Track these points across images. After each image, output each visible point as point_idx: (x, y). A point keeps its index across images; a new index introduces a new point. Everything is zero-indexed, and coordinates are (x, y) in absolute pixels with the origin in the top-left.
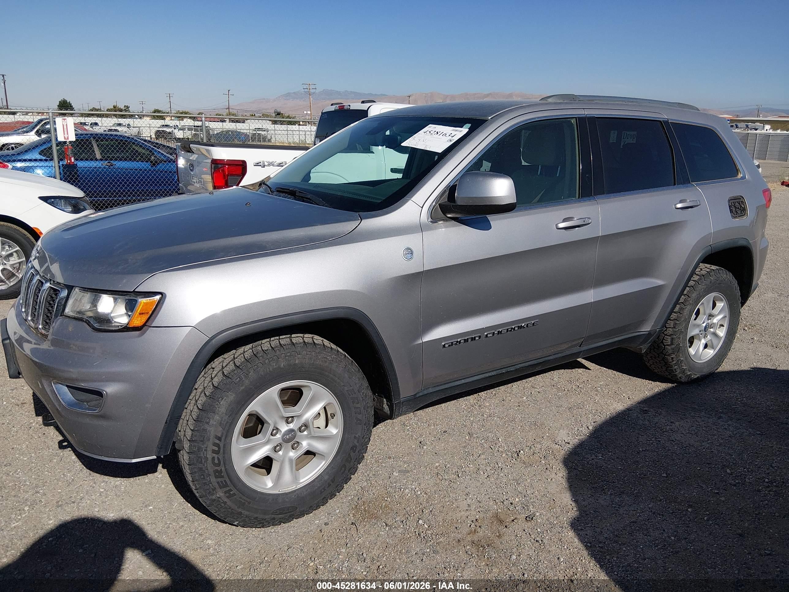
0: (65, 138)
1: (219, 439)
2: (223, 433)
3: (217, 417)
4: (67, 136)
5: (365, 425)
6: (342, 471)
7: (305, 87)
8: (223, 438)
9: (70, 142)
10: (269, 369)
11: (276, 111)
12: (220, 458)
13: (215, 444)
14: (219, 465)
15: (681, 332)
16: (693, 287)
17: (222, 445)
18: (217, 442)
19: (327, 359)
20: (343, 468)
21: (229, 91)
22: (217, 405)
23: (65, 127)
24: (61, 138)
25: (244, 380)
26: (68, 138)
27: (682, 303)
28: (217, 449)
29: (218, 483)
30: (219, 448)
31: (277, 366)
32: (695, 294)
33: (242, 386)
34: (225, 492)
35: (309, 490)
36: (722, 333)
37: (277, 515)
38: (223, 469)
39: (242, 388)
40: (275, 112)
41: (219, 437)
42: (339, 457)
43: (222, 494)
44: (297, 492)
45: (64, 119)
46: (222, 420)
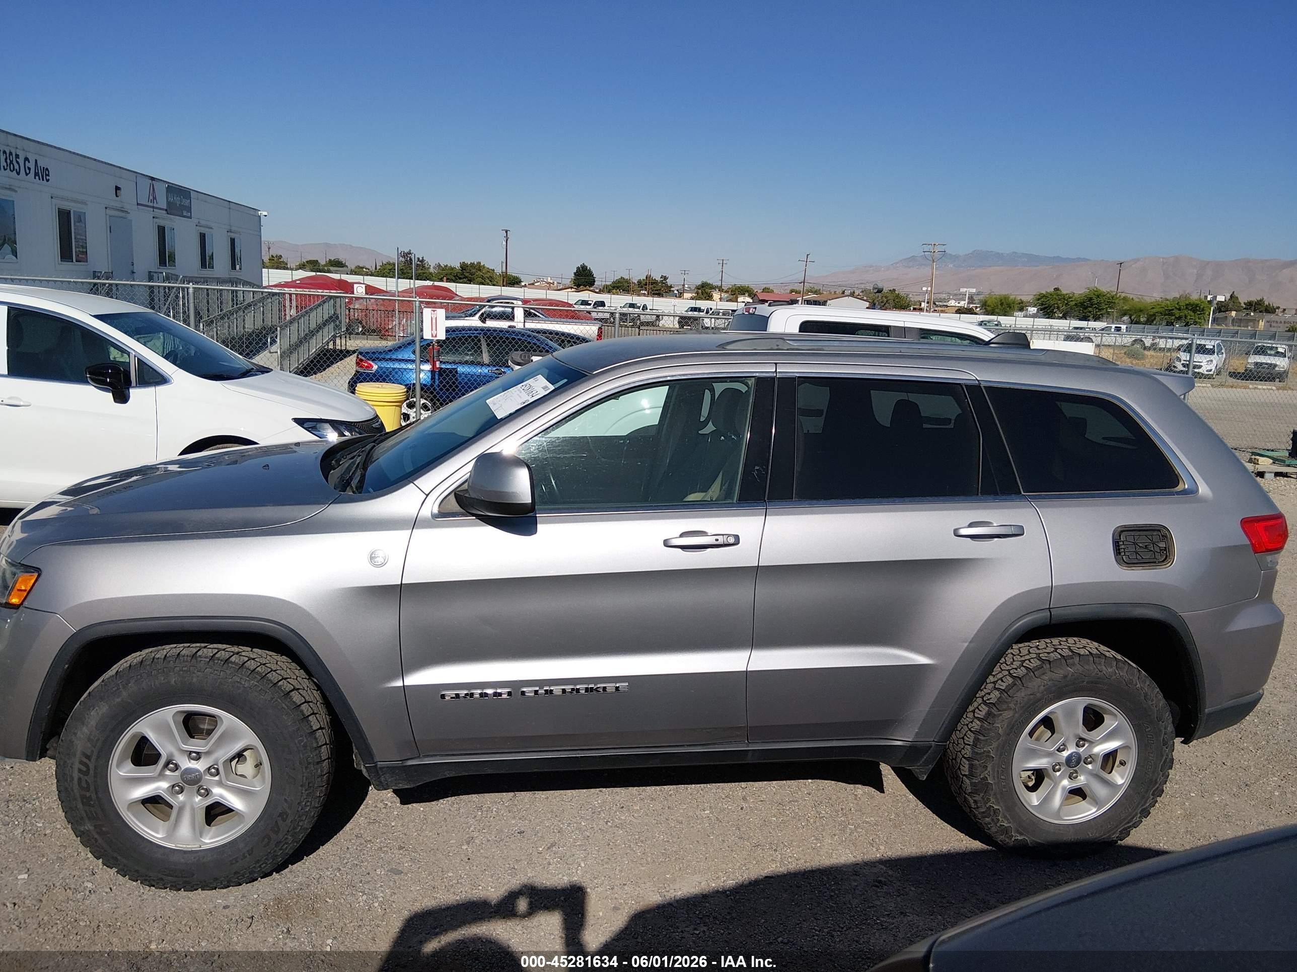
0: (432, 336)
1: (88, 757)
2: (92, 751)
3: (85, 730)
4: (435, 332)
5: (302, 786)
6: (264, 843)
7: (926, 248)
8: (94, 758)
9: (438, 341)
10: (155, 682)
11: (876, 286)
12: (90, 782)
13: (81, 762)
14: (88, 789)
15: (988, 756)
16: (1020, 679)
17: (91, 766)
18: (85, 760)
19: (241, 684)
20: (266, 839)
21: (808, 255)
22: (88, 714)
23: (434, 321)
24: (427, 335)
25: (121, 691)
26: (436, 336)
27: (994, 704)
28: (84, 769)
29: (86, 812)
30: (88, 769)
31: (166, 680)
32: (1023, 694)
33: (118, 698)
34: (95, 827)
35: (215, 856)
36: (1122, 778)
37: (165, 875)
38: (94, 796)
39: (119, 700)
40: (874, 288)
41: (88, 756)
42: (262, 822)
43: (92, 828)
44: (199, 854)
45: (434, 311)
46: (90, 734)
